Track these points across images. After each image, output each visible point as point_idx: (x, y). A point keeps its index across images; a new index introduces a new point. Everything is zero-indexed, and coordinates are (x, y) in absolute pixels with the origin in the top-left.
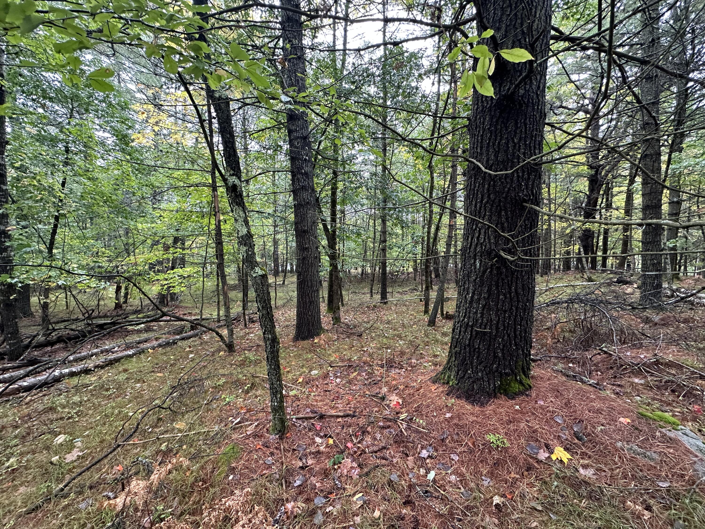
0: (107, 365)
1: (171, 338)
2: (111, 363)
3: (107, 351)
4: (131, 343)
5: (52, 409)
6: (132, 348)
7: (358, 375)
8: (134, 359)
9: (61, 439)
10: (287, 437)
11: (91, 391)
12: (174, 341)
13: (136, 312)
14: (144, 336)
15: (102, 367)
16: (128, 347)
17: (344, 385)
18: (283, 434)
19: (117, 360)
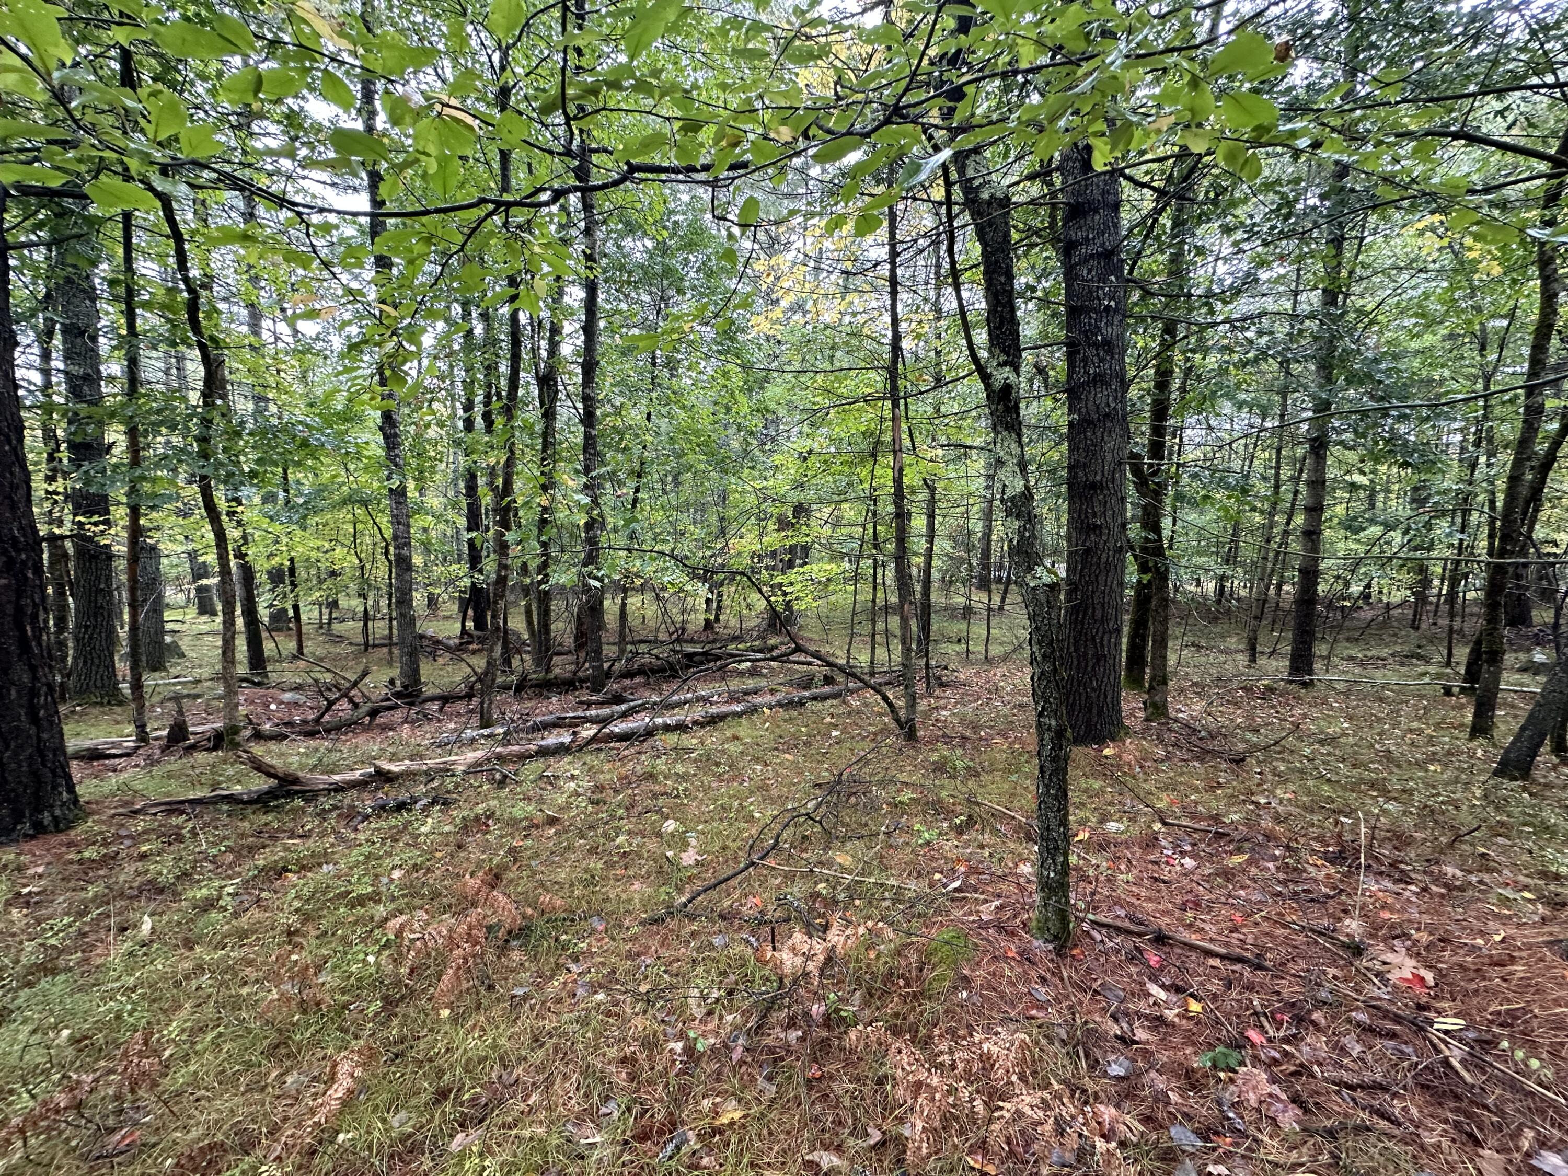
0: (708, 723)
1: (797, 694)
2: (713, 721)
3: (705, 700)
4: (736, 692)
5: (651, 776)
6: (738, 701)
7: (1250, 862)
8: (744, 721)
9: (670, 826)
10: (1073, 956)
11: (695, 761)
12: (801, 699)
13: (735, 639)
14: (751, 683)
15: (702, 725)
16: (733, 698)
17: (1208, 879)
18: (1063, 946)
19: (722, 717)
